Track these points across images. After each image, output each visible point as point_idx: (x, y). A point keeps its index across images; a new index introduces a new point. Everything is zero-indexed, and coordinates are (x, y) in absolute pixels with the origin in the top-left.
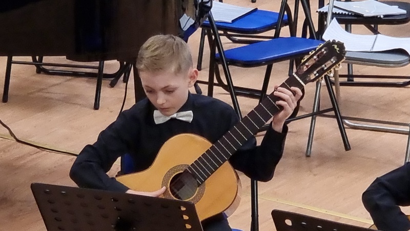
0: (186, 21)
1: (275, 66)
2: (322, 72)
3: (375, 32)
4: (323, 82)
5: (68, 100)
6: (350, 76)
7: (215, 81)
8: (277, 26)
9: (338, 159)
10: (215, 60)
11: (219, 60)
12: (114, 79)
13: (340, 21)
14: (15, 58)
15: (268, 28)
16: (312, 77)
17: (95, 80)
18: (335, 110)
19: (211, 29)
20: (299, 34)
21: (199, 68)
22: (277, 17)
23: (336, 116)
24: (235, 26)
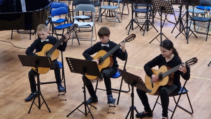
0: (47, 22)
1: (65, 29)
2: (73, 30)
3: (84, 21)
4: (74, 32)
5: (25, 38)
6: (79, 30)
7: (53, 33)
8: (65, 22)
9: (78, 46)
10: (53, 29)
11: (54, 29)
12: (33, 34)
13: (77, 20)
14: (13, 31)
15: (63, 22)
16: (72, 31)
17: (30, 34)
18: (77, 37)
19: (52, 23)
20: (69, 23)
21: (50, 31)
22: (64, 20)
23: (77, 38)
24: (57, 22)
